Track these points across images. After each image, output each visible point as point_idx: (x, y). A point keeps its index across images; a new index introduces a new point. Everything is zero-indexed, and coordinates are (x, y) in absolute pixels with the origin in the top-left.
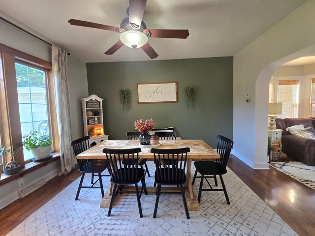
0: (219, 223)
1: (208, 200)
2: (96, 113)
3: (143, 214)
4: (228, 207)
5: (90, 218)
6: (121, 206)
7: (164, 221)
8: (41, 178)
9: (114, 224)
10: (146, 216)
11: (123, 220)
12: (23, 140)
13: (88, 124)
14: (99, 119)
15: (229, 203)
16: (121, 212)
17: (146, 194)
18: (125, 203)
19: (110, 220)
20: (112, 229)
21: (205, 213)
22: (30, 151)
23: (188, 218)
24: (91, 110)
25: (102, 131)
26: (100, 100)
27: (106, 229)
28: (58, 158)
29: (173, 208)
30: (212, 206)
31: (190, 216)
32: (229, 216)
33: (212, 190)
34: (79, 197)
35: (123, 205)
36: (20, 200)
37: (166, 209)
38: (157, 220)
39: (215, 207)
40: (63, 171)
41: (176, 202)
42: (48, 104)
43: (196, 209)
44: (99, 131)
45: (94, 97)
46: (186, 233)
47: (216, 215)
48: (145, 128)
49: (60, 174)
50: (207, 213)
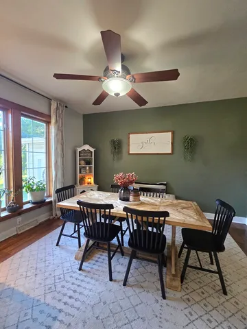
0: (205, 318)
1: (197, 281)
2: (88, 163)
3: (113, 278)
4: (223, 298)
5: (63, 268)
6: (94, 262)
7: (134, 293)
8: (36, 218)
9: (82, 281)
10: (115, 281)
11: (92, 278)
12: (24, 183)
13: (80, 173)
14: (90, 168)
15: (225, 293)
16: (92, 268)
17: (123, 255)
18: (99, 260)
19: (80, 274)
20: (79, 286)
21: (187, 296)
22: (29, 193)
23: (164, 297)
24: (84, 160)
25: (92, 180)
26: (93, 150)
27: (73, 284)
28: (51, 202)
29: (147, 279)
30: (199, 291)
31: (166, 295)
32: (223, 313)
33: (202, 269)
34: (60, 243)
35: (97, 261)
36: (17, 235)
37: (140, 278)
38: (127, 288)
39: (203, 293)
40: (54, 215)
41: (153, 272)
42: (46, 153)
43: (175, 289)
44: (89, 180)
45: (87, 147)
46: (157, 317)
47: (203, 305)
48: (125, 183)
49: (51, 217)
50: (190, 299)
